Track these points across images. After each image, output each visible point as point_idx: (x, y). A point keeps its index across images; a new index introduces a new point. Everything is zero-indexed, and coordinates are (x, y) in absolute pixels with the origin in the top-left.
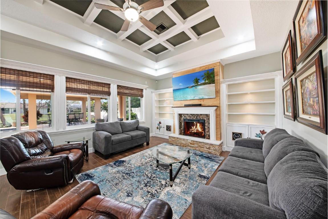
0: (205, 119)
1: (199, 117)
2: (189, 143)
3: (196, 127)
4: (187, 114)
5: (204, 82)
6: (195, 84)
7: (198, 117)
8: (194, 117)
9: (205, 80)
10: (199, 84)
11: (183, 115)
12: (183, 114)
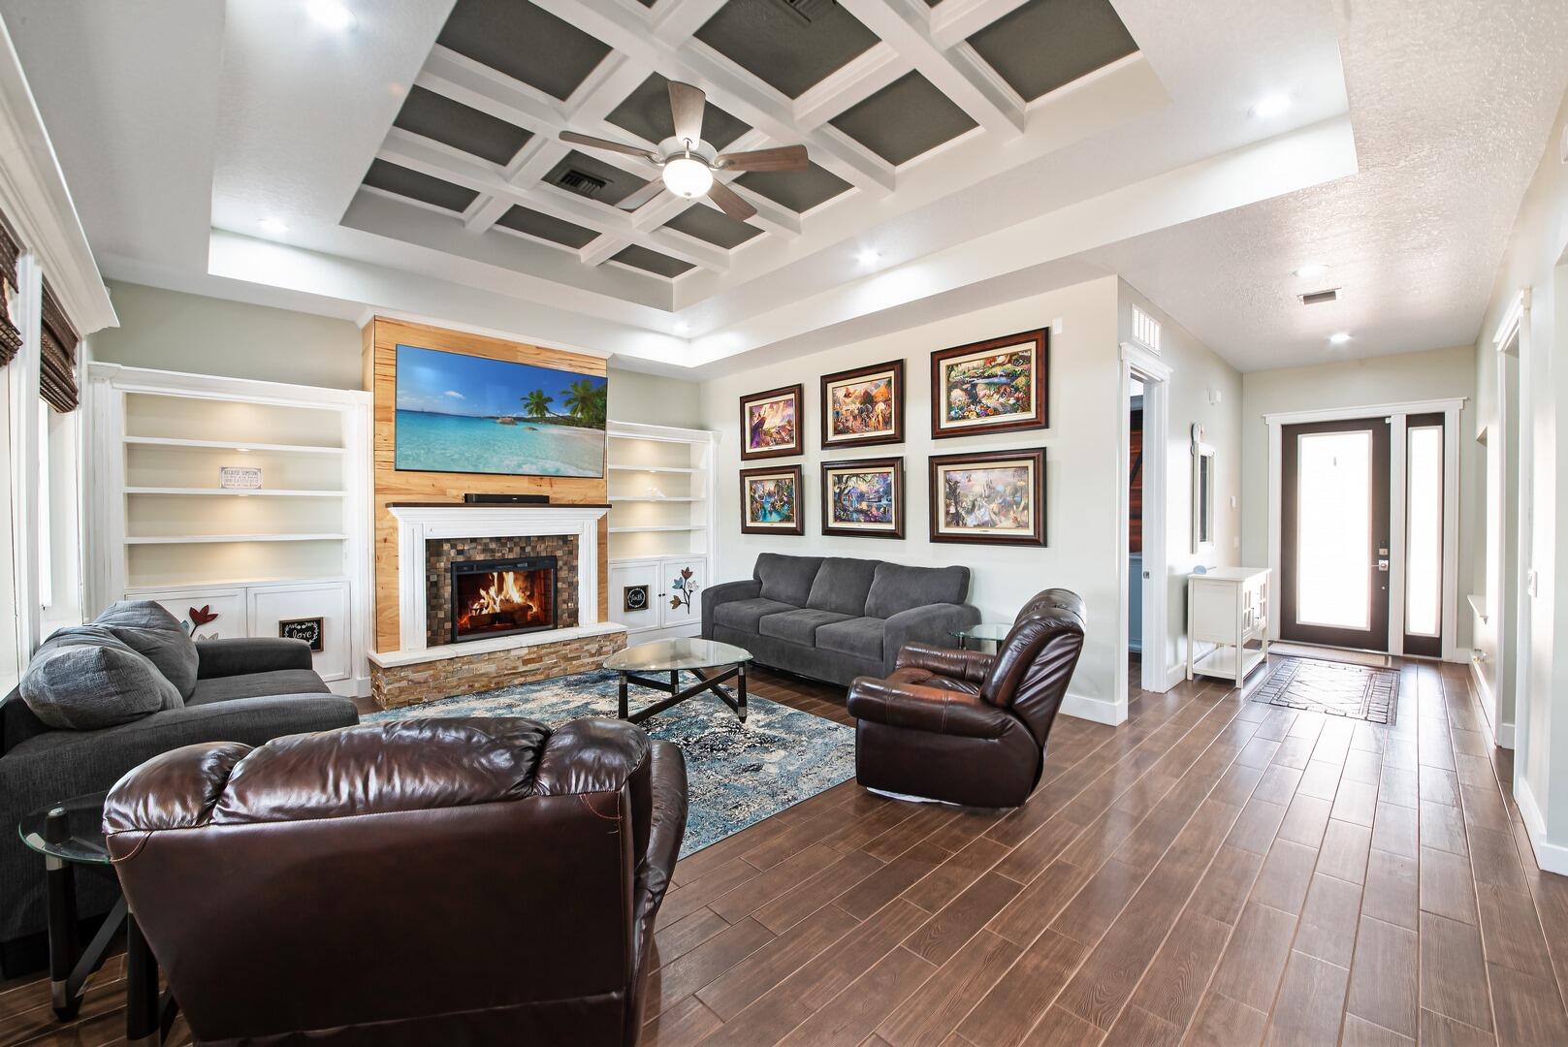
0: (559, 553)
1: (534, 548)
2: (519, 663)
3: (500, 589)
4: (473, 540)
5: (568, 414)
6: (531, 412)
7: (528, 549)
8: (511, 550)
9: (574, 411)
10: (548, 415)
11: (446, 547)
12: (448, 540)
